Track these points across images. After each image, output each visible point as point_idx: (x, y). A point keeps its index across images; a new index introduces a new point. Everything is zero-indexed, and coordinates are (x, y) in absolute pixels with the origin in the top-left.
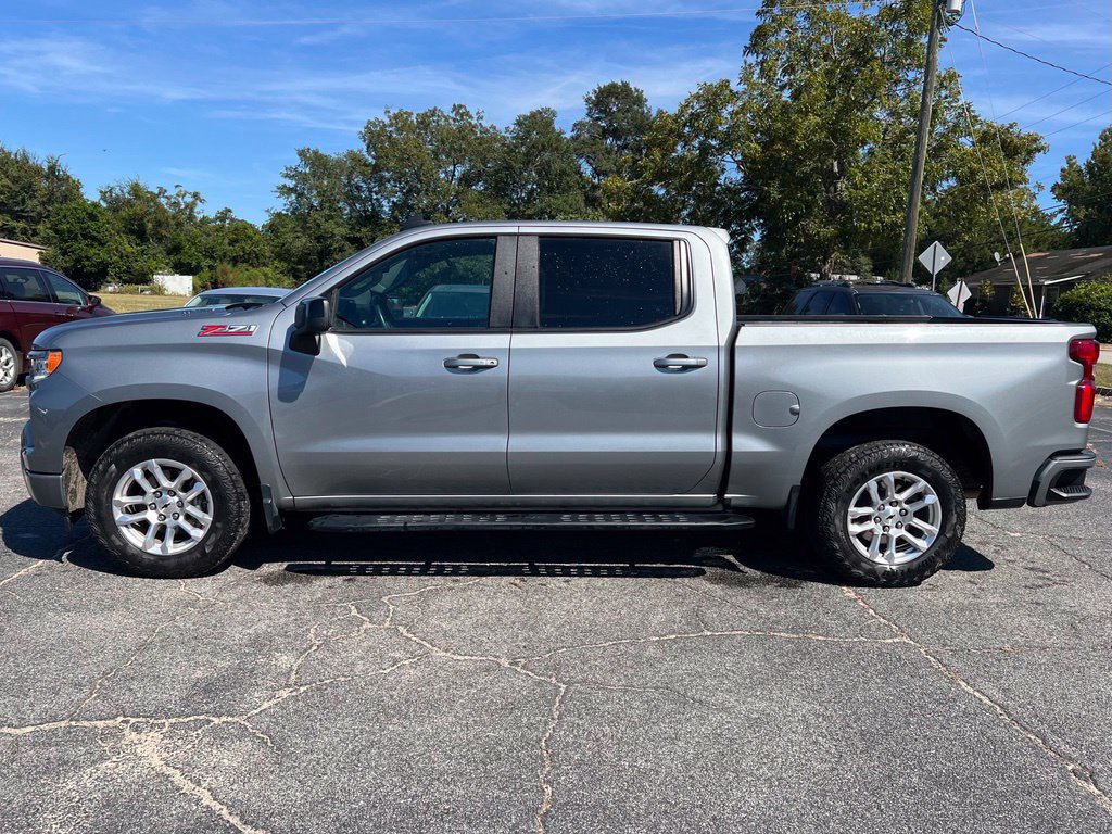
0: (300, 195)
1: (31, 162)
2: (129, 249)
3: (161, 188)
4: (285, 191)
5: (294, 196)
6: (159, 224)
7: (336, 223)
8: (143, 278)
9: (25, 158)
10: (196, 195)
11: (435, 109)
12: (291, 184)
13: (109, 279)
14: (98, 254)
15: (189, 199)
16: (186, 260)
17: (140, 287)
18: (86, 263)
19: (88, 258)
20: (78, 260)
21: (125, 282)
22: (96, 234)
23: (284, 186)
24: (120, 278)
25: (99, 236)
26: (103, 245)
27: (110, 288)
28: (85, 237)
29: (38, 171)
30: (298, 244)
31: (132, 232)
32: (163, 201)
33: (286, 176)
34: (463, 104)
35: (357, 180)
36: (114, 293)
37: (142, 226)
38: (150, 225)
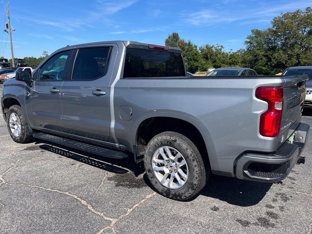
0: (251, 43)
1: (184, 42)
2: (203, 62)
3: (213, 45)
4: (247, 42)
5: (249, 44)
6: (211, 55)
7: (261, 51)
8: (205, 70)
9: (183, 41)
10: (222, 46)
11: (299, 10)
12: (248, 40)
13: (198, 70)
14: (196, 64)
15: (220, 48)
16: (216, 64)
17: (204, 72)
18: (193, 66)
19: (194, 65)
20: (192, 66)
21: (202, 71)
22: (196, 59)
23: (247, 41)
24: (201, 70)
25: (197, 59)
26: (198, 62)
27: (197, 73)
28: (194, 60)
29: (186, 44)
30: (248, 58)
31: (205, 58)
32: (213, 49)
33: (248, 38)
34: (310, 7)
35: (270, 37)
36: (198, 74)
37: (207, 56)
38: (209, 55)
